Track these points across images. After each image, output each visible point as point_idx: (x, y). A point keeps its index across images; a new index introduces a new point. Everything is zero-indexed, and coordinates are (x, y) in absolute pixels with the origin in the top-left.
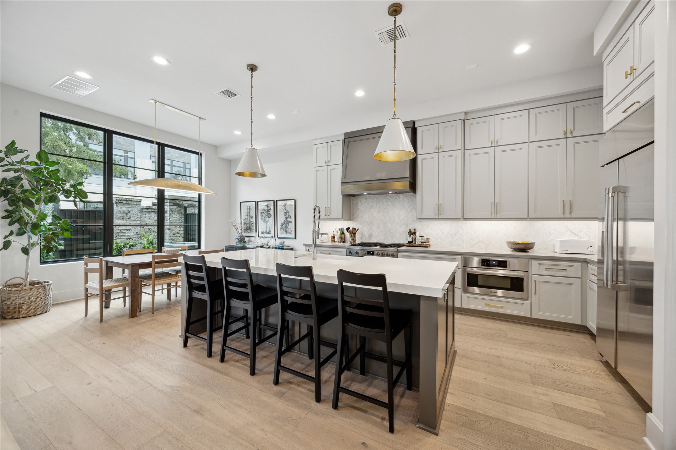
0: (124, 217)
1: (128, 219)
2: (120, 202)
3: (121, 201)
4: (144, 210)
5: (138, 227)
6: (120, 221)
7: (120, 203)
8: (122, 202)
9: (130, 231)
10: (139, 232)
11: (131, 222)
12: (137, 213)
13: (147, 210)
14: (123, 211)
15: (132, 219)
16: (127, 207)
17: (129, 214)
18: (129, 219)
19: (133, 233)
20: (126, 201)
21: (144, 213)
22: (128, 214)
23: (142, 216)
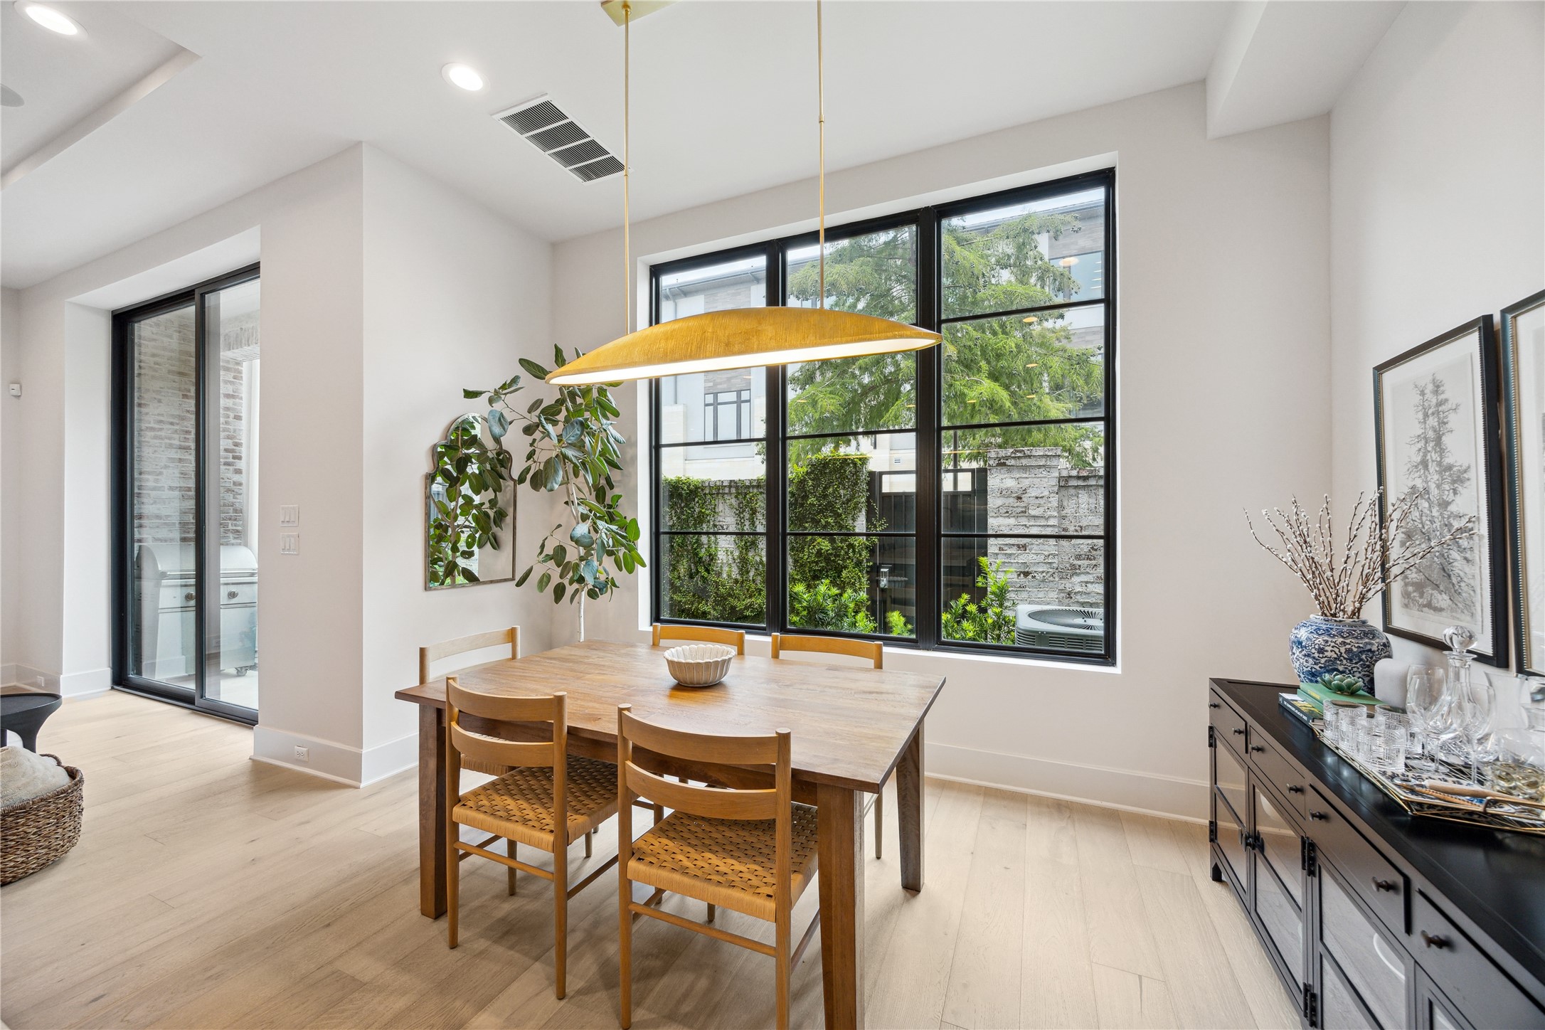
0: (1011, 509)
1: (1022, 512)
2: (999, 465)
3: (1002, 461)
4: (1074, 483)
5: (1052, 541)
6: (1001, 519)
7: (999, 468)
8: (1004, 464)
9: (1027, 551)
10: (1054, 555)
11: (1031, 523)
12: (1046, 493)
13: (1081, 483)
14: (1007, 489)
15: (1032, 512)
16: (1018, 476)
17: (1023, 499)
18: (1025, 512)
19: (1035, 557)
20: (1014, 458)
21: (1072, 491)
22: (1021, 498)
23: (1065, 504)
